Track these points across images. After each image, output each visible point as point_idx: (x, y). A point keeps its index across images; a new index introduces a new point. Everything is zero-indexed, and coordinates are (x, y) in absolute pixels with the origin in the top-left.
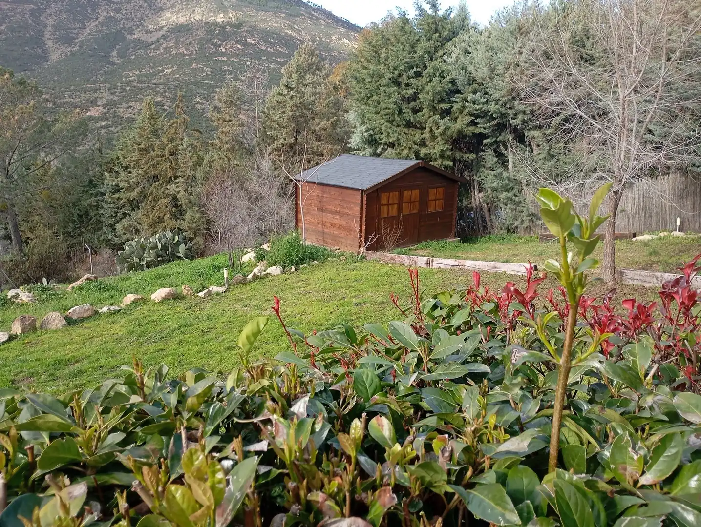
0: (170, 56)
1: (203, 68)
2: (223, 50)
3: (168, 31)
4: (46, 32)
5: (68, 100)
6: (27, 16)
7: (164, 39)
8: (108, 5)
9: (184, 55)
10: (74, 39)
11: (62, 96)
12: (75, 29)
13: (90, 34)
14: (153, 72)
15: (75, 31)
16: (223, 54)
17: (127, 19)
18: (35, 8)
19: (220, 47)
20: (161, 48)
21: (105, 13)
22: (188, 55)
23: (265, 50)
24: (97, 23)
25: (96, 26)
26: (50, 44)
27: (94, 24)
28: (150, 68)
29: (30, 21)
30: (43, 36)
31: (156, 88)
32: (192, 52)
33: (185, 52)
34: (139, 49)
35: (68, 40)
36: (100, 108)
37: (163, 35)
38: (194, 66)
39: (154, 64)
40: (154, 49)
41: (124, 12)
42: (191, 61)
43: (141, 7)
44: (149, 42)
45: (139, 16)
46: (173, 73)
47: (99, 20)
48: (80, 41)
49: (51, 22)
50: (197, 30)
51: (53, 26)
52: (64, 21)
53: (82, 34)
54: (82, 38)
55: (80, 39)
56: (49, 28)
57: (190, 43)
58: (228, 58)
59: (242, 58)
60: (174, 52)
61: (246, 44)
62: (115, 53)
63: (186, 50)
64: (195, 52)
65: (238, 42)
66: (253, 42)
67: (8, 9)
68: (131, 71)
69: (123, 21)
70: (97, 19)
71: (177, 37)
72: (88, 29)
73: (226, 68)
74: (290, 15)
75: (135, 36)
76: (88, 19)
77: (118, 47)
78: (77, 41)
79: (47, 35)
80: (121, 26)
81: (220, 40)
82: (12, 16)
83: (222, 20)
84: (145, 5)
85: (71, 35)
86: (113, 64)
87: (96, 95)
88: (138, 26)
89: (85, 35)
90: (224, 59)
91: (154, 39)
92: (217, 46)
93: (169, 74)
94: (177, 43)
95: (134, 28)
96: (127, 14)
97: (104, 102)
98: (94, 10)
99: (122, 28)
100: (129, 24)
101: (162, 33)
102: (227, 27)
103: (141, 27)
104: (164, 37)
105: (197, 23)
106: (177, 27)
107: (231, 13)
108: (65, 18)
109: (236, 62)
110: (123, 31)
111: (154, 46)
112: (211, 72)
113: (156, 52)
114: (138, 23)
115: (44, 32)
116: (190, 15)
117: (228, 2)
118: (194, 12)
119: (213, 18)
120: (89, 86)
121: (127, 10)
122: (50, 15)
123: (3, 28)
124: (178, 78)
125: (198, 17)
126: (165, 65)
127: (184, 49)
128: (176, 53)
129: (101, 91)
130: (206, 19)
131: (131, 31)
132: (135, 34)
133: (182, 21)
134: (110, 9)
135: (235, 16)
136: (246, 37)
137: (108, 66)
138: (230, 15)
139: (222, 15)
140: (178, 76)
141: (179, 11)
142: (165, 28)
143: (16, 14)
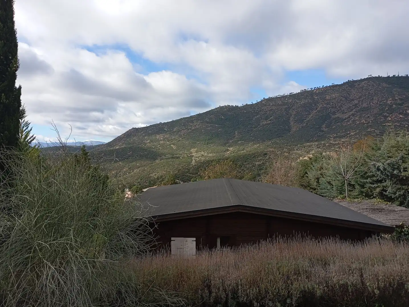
0: (355, 124)
1: (374, 131)
2: (390, 119)
3: (356, 111)
4: (291, 118)
5: (296, 151)
6: (283, 111)
8: (323, 101)
9: (364, 124)
10: (304, 120)
11: (293, 150)
13: (312, 117)
14: (344, 134)
15: (305, 116)
16: (389, 122)
17: (332, 107)
18: (287, 107)
21: (321, 106)
22: (367, 124)
25: (316, 112)
26: (292, 123)
27: (315, 112)
28: (343, 132)
29: (284, 113)
30: (289, 120)
31: (343, 143)
32: (369, 122)
33: (365, 122)
34: (337, 123)
35: (301, 121)
37: (353, 114)
38: (369, 130)
39: (345, 130)
42: (368, 127)
43: (341, 100)
44: (344, 118)
45: (339, 104)
46: (355, 134)
47: (318, 109)
48: (307, 121)
49: (294, 113)
50: (373, 109)
51: (295, 115)
53: (308, 117)
54: (308, 119)
56: (293, 116)
57: (369, 117)
58: (392, 124)
59: (403, 123)
60: (358, 123)
61: (406, 114)
62: (324, 126)
63: (366, 121)
64: (371, 122)
65: (400, 114)
67: (275, 109)
68: (332, 134)
69: (330, 109)
70: (317, 109)
71: (361, 114)
72: (312, 114)
75: (336, 116)
76: (312, 110)
77: (326, 122)
78: (305, 121)
79: (291, 119)
80: (329, 111)
81: (388, 113)
82: (277, 112)
83: (391, 102)
84: (343, 99)
85: (303, 118)
86: (323, 131)
87: (310, 149)
88: (339, 110)
89: (310, 117)
90: (390, 124)
91: (347, 116)
92: (386, 117)
93: (353, 135)
94: (360, 117)
95: (336, 111)
96: (332, 105)
97: (313, 152)
98: (315, 105)
100: (333, 110)
101: (351, 113)
102: (394, 105)
103: (340, 111)
104: (353, 115)
105: (374, 105)
106: (361, 109)
107: (397, 97)
108: (301, 110)
109: (397, 125)
110: (330, 114)
111: (346, 120)
112: (380, 132)
113: (347, 123)
114: (339, 109)
115: (290, 118)
116: (370, 101)
117: (395, 91)
118: (373, 99)
119: (385, 101)
120: (307, 144)
121: (333, 102)
122: (294, 109)
123: (272, 118)
124: (357, 137)
125: (375, 101)
126: (352, 130)
127: (364, 120)
128: (359, 123)
129: (313, 146)
130: (380, 102)
131: (334, 113)
132: (336, 115)
133: (365, 105)
134: (324, 103)
135: (399, 99)
136: (406, 110)
137: (319, 132)
138: (397, 98)
139: (391, 99)
140: (358, 136)
141: (363, 99)
142: (354, 110)
143: (278, 110)
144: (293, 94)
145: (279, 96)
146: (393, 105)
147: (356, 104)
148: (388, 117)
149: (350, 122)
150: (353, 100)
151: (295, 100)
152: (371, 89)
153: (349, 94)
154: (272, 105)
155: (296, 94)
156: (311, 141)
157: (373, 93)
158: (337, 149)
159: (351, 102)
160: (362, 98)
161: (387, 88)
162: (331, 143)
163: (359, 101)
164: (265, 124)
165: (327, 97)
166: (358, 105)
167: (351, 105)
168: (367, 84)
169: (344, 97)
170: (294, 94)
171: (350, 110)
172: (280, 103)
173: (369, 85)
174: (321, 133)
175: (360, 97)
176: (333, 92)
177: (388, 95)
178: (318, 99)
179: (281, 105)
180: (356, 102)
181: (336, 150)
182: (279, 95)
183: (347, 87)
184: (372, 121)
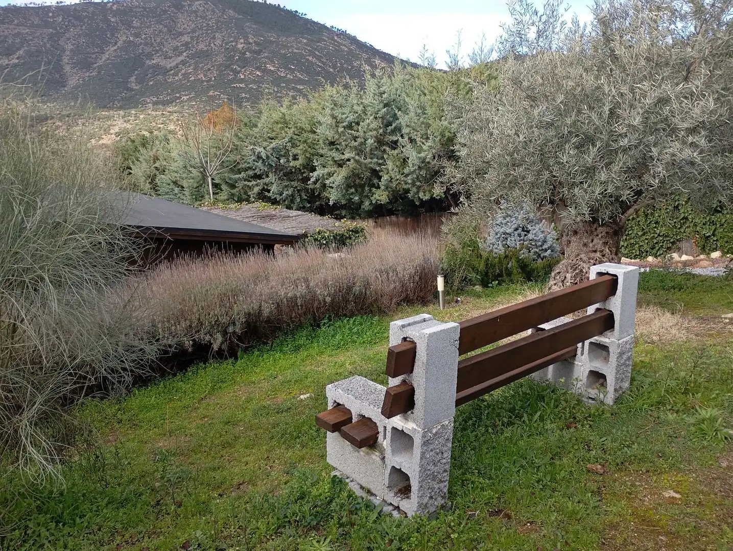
0: (188, 82)
1: (219, 96)
2: (242, 77)
3: (188, 57)
4: (64, 57)
5: (82, 128)
6: (45, 40)
7: (183, 65)
8: (127, 30)
9: (203, 81)
10: (93, 64)
11: (75, 124)
12: (93, 53)
13: (108, 59)
14: (170, 99)
15: (94, 56)
16: (241, 81)
17: (146, 44)
18: (54, 31)
19: (239, 73)
20: (180, 74)
21: (124, 38)
22: (207, 81)
23: (285, 77)
24: (115, 48)
25: (115, 50)
26: (67, 68)
27: (113, 49)
28: (168, 94)
29: (48, 46)
30: (61, 60)
31: (170, 115)
32: (211, 79)
33: (204, 79)
34: (157, 75)
35: (86, 65)
36: (113, 136)
37: (182, 61)
38: (211, 93)
39: (172, 91)
40: (173, 75)
41: (144, 36)
42: (209, 88)
43: (160, 31)
44: (168, 67)
45: (158, 40)
46: (190, 100)
47: (119, 44)
48: (98, 66)
49: (69, 47)
50: (217, 55)
51: (72, 50)
52: (82, 45)
53: (101, 59)
54: (100, 63)
55: (98, 64)
56: (68, 53)
57: (209, 69)
58: (246, 85)
59: (261, 85)
60: (193, 78)
61: (265, 71)
62: (133, 79)
63: (205, 76)
64: (213, 79)
65: (258, 68)
66: (272, 69)
67: (27, 33)
68: (149, 97)
69: (142, 46)
70: (116, 43)
71: (196, 63)
72: (107, 53)
73: (244, 95)
74: (312, 41)
75: (154, 62)
76: (107, 44)
77: (136, 72)
78: (95, 65)
79: (65, 60)
80: (140, 51)
81: (239, 66)
82: (31, 40)
83: (242, 46)
84: (165, 30)
85: (90, 60)
86: (132, 90)
87: (109, 123)
88: (157, 51)
89: (103, 60)
90: (242, 85)
91: (173, 65)
92: (236, 72)
93: (186, 101)
94: (195, 69)
95: (153, 53)
96: (146, 38)
97: (117, 130)
98: (113, 35)
99: (142, 53)
100: (148, 50)
101: (181, 58)
102: (247, 53)
103: (160, 52)
104: (183, 63)
105: (216, 48)
106: (196, 52)
107: (252, 39)
108: (83, 42)
109: (254, 89)
110: (141, 56)
111: (173, 72)
112: (228, 99)
113: (174, 78)
114: (157, 48)
115: (62, 56)
116: (210, 41)
117: (249, 28)
118: (214, 38)
119: (233, 44)
120: (103, 113)
121: (146, 34)
122: (69, 39)
123: (21, 52)
124: (193, 105)
125: (218, 42)
126: (183, 91)
127: (202, 76)
128: (195, 80)
129: (115, 118)
130: (227, 44)
131: (150, 56)
132: (154, 60)
133: (202, 46)
134: (129, 33)
135: (255, 42)
136: (265, 63)
137: (125, 92)
138: (251, 41)
139: (242, 41)
140: (194, 103)
141: (199, 35)
142: (184, 54)
143: (34, 38)
144: (64, 6)
145: (32, 5)
146: (245, 52)
147: (187, 44)
148: (239, 72)
149: (180, 75)
150: (181, 34)
151: (70, 18)
152: (211, 18)
153: (173, 21)
154: (18, 25)
155: (71, 5)
156: (111, 108)
157: (213, 26)
158: (160, 126)
159: (179, 38)
160: (197, 34)
161: (237, 19)
162: (149, 115)
163: (192, 38)
164: (7, 65)
165: (134, 22)
166: (190, 45)
167: (179, 44)
168: (204, 7)
169: (165, 27)
170: (66, 4)
171: (177, 53)
172: (37, 21)
173: (208, 10)
174: (129, 94)
175: (194, 31)
176: (144, 12)
177: (237, 33)
178: (116, 22)
179: (38, 26)
180: (186, 38)
181: (160, 128)
182: (31, 3)
183: (169, 7)
184: (215, 77)
